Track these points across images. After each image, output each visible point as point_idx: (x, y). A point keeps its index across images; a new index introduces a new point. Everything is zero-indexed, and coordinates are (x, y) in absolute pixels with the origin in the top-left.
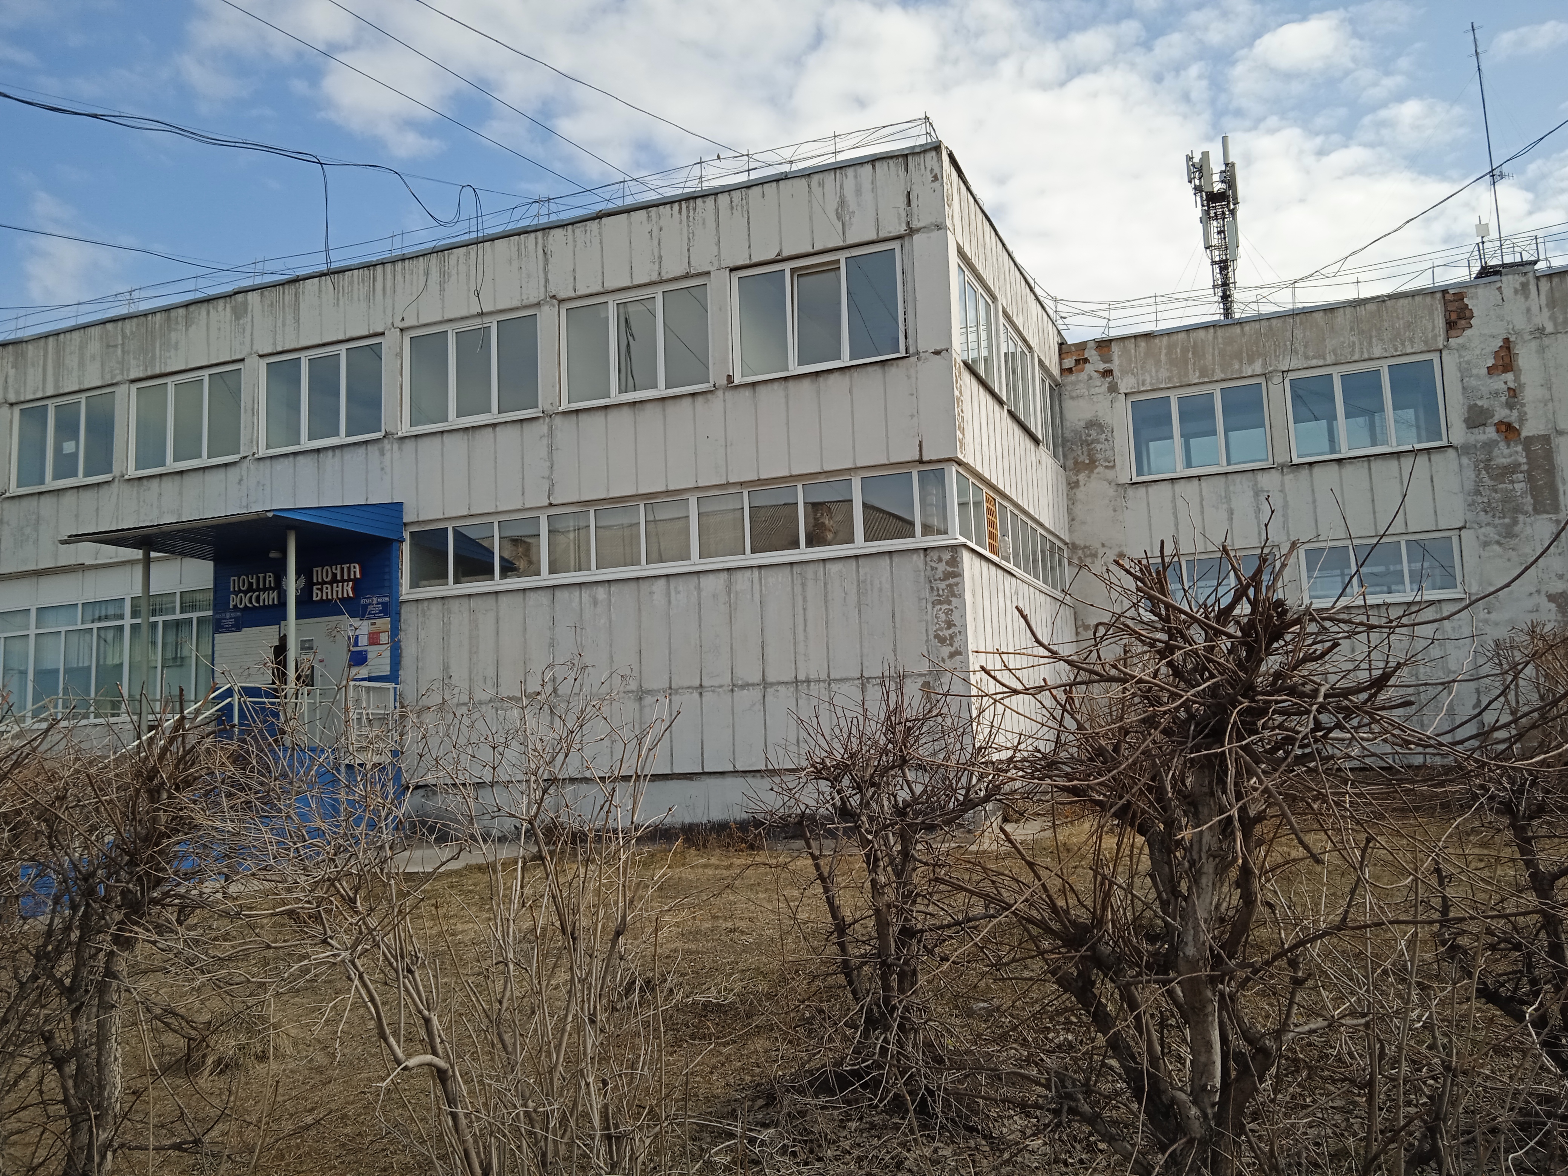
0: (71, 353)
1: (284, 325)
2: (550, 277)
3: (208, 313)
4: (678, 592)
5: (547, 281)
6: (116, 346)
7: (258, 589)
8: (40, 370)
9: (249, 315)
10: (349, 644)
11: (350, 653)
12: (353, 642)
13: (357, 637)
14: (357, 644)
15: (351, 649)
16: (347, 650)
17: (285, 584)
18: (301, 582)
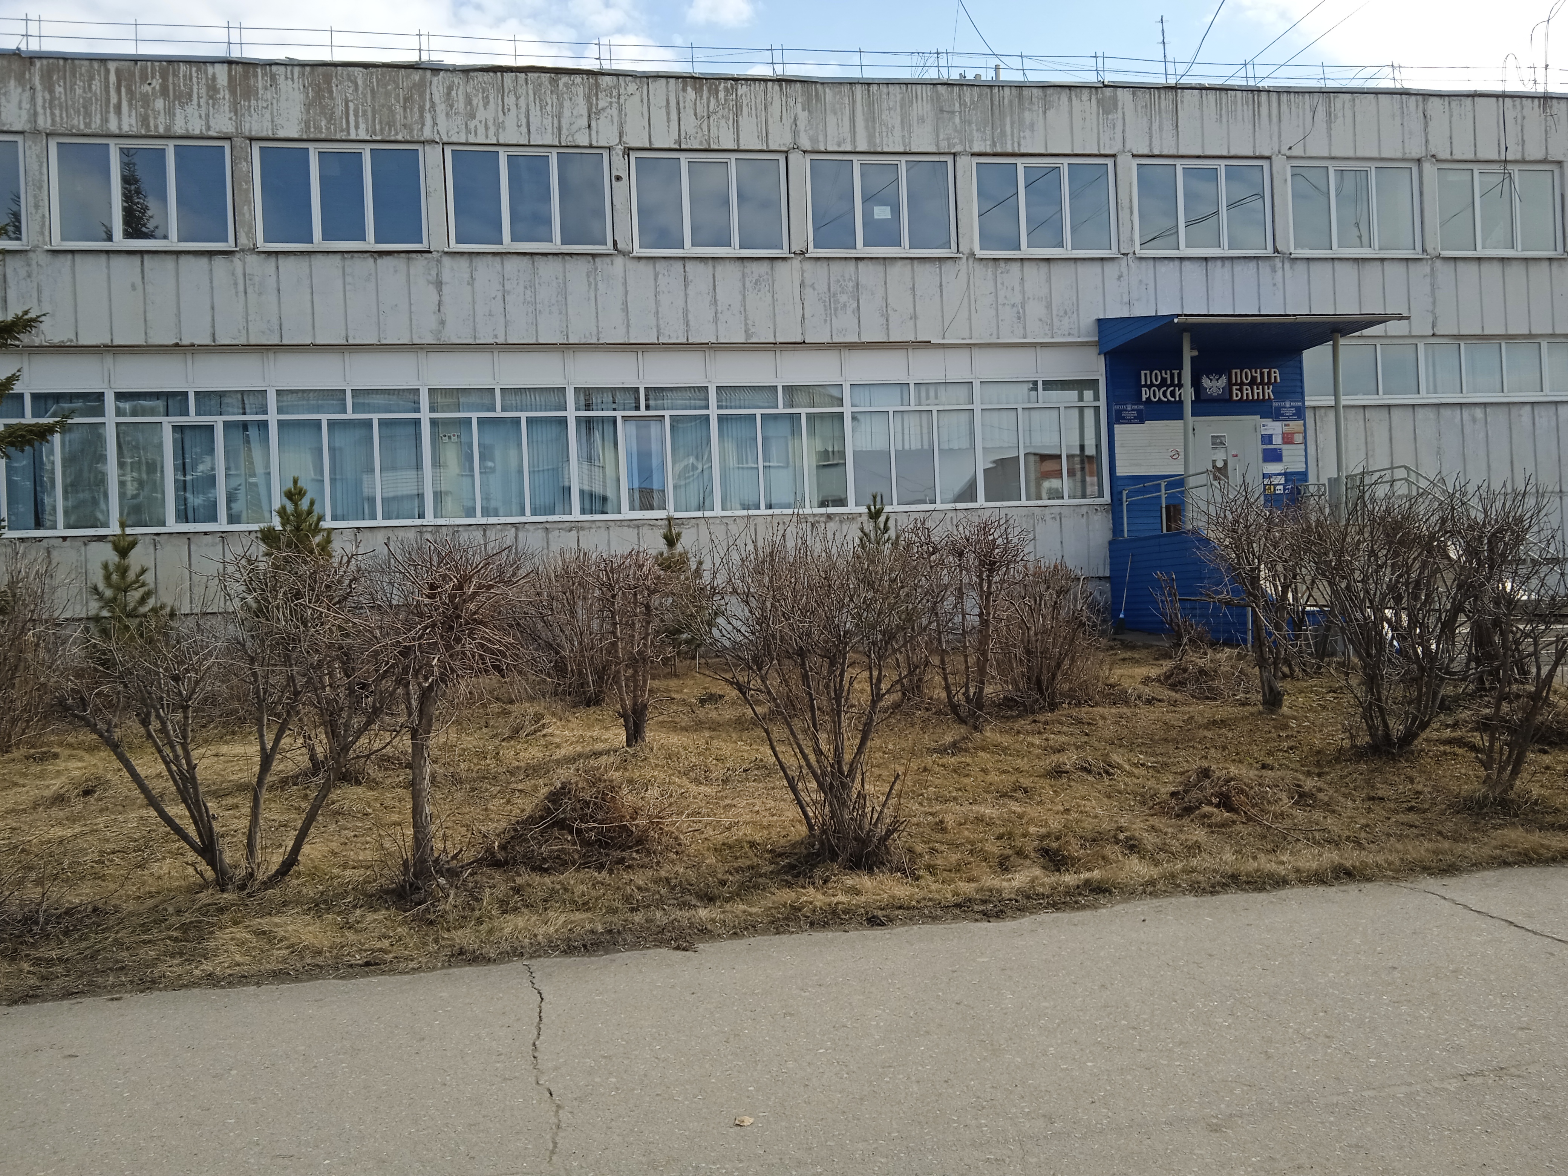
0: (890, 109)
1: (1161, 129)
2: (1430, 138)
3: (1070, 99)
4: (1540, 417)
5: (1427, 141)
6: (953, 112)
7: (1172, 384)
8: (846, 119)
9: (1120, 111)
10: (1263, 442)
11: (1264, 450)
12: (1267, 441)
13: (1271, 436)
14: (1271, 443)
15: (1265, 447)
16: (1261, 447)
17: (1206, 382)
18: (1223, 382)
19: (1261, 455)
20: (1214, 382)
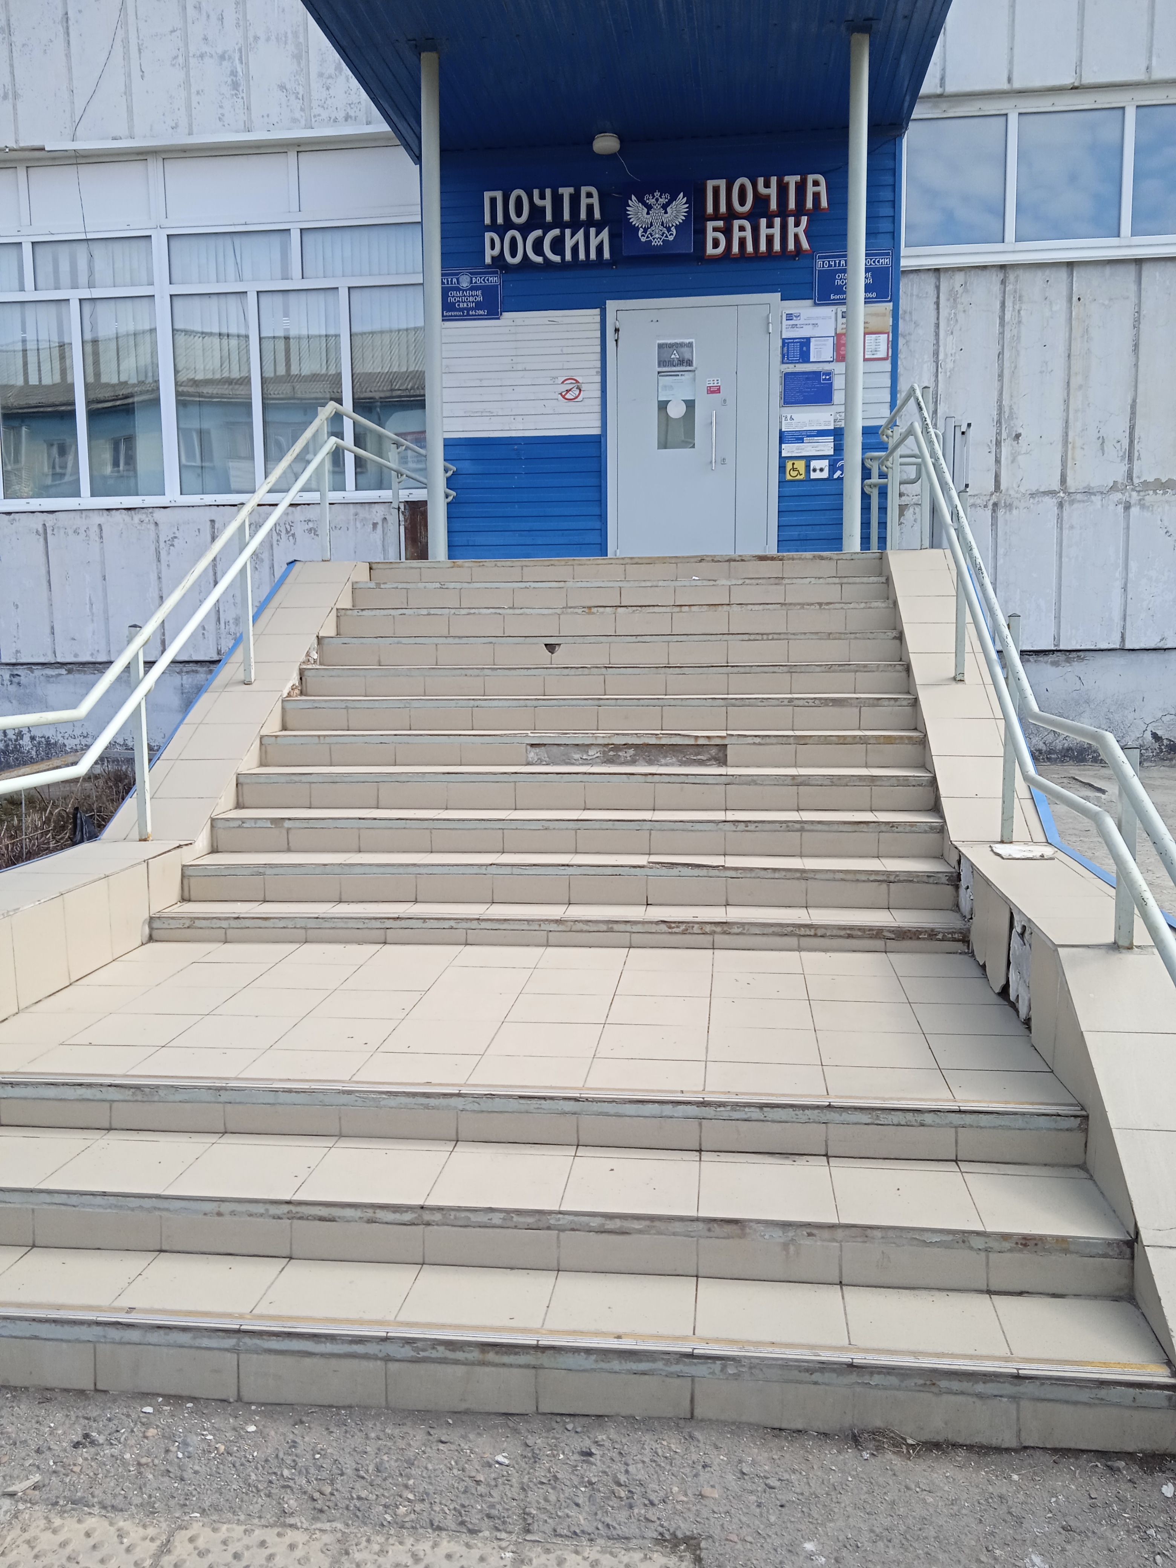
7: (558, 221)
10: (785, 358)
11: (788, 377)
12: (795, 351)
13: (805, 343)
14: (805, 357)
15: (790, 368)
16: (778, 369)
17: (636, 213)
18: (679, 209)
19: (777, 388)
20: (657, 211)
